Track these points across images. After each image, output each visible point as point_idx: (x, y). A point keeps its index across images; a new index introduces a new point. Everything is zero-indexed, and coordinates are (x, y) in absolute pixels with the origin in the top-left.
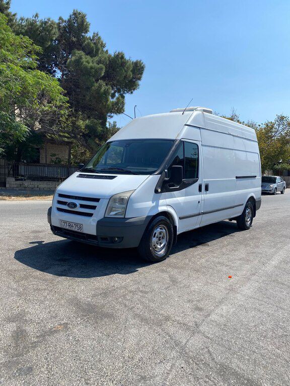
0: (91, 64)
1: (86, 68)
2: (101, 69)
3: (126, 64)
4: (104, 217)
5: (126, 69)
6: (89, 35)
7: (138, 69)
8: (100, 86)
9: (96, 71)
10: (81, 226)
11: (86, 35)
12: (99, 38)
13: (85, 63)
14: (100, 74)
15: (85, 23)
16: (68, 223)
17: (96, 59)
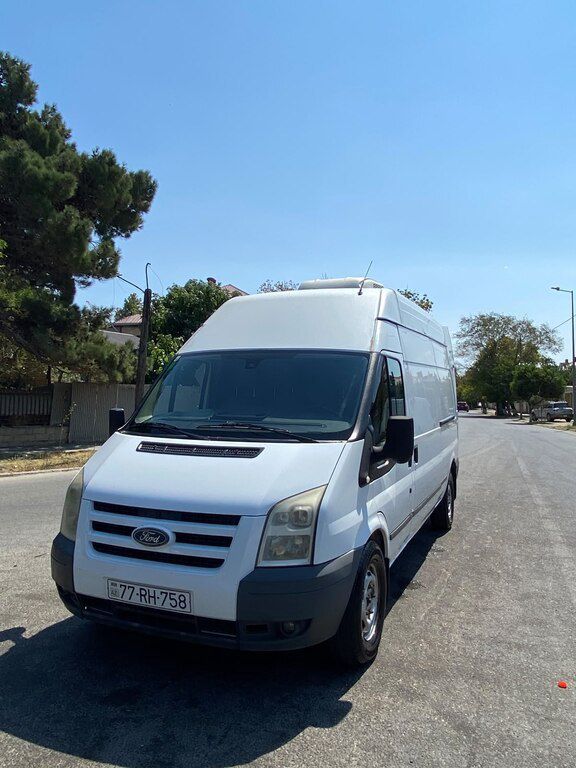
0: (44, 170)
1: (35, 177)
2: (69, 182)
3: (120, 177)
4: (256, 568)
5: (119, 185)
6: (36, 108)
7: (143, 189)
8: (68, 219)
9: (58, 186)
10: (183, 596)
11: (29, 108)
12: (58, 118)
13: (30, 166)
14: (68, 192)
15: (27, 83)
16: (137, 589)
17: (54, 159)
